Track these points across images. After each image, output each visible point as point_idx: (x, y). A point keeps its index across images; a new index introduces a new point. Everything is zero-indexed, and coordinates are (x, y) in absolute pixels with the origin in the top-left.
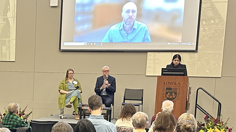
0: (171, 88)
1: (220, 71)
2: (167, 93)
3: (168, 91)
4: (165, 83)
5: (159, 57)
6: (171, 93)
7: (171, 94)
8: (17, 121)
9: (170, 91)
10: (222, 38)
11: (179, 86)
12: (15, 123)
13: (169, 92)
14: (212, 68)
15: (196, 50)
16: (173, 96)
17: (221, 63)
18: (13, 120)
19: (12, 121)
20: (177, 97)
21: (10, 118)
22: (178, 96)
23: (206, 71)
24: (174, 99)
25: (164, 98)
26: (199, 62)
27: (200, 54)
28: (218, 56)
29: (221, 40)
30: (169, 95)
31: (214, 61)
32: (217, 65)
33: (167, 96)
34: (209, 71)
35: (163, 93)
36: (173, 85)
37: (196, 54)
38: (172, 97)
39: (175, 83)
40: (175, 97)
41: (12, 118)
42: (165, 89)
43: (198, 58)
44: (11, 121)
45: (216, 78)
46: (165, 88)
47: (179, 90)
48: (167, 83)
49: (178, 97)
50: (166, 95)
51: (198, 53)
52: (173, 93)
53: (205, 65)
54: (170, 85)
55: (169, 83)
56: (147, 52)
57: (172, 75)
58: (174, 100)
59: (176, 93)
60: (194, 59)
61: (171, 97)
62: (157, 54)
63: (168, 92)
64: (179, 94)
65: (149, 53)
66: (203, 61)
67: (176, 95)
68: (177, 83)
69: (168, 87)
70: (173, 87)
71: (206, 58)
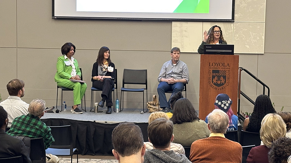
0: (219, 71)
1: (263, 46)
2: (213, 77)
3: (215, 74)
4: (211, 65)
5: (187, 29)
6: (219, 77)
7: (219, 79)
8: (42, 130)
9: (218, 74)
10: (263, 4)
11: (229, 67)
12: (39, 133)
13: (217, 76)
14: (253, 43)
15: (232, 19)
16: (221, 80)
17: (263, 36)
18: (36, 127)
19: (35, 129)
20: (226, 83)
21: (31, 122)
22: (229, 80)
23: (246, 46)
24: (223, 84)
25: (210, 84)
26: (237, 35)
27: (237, 25)
28: (259, 27)
29: (262, 7)
30: (217, 80)
31: (255, 33)
32: (258, 38)
33: (215, 81)
34: (249, 46)
35: (209, 77)
36: (221, 67)
37: (232, 25)
38: (221, 83)
39: (223, 64)
40: (224, 82)
41: (35, 124)
42: (211, 72)
43: (235, 30)
44: (33, 128)
45: (259, 55)
46: (211, 70)
47: (228, 73)
48: (214, 65)
49: (228, 82)
50: (213, 79)
51: (235, 24)
52: (222, 77)
53: (244, 38)
54: (217, 66)
55: (216, 64)
56: (172, 22)
57: (217, 54)
58: (224, 86)
59: (225, 77)
60: (231, 31)
61: (219, 82)
62: (184, 24)
63: (215, 76)
64: (229, 78)
65: (174, 23)
66: (242, 33)
67: (225, 80)
68: (226, 64)
69: (215, 69)
70: (221, 69)
71: (245, 30)
